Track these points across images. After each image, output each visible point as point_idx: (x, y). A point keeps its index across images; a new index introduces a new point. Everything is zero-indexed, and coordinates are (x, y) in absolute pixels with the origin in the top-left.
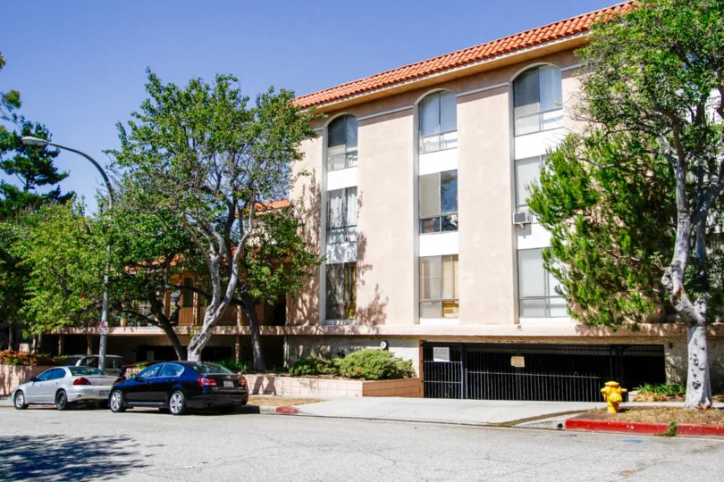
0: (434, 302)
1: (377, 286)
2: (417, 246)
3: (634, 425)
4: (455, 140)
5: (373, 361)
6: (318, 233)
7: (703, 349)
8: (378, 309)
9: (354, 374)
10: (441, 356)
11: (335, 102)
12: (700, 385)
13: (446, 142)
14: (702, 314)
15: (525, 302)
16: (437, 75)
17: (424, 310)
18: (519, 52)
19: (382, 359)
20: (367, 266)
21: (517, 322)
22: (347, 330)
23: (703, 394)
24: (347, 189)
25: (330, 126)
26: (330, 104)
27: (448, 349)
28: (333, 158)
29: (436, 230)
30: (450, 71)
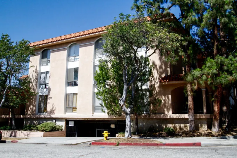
0: (70, 107)
1: (53, 104)
2: (66, 90)
3: (109, 143)
4: (78, 59)
5: (48, 126)
6: (36, 86)
7: (129, 121)
8: (53, 111)
9: (42, 130)
10: (71, 124)
11: (43, 45)
12: (128, 131)
13: (76, 59)
14: (129, 111)
15: (96, 108)
16: (73, 38)
17: (68, 110)
18: (96, 33)
19: (51, 125)
20: (51, 97)
21: (93, 114)
22: (43, 116)
23: (129, 134)
24: (47, 72)
25: (43, 52)
26: (42, 45)
27: (73, 122)
28: (43, 62)
29: (72, 86)
30: (77, 38)
